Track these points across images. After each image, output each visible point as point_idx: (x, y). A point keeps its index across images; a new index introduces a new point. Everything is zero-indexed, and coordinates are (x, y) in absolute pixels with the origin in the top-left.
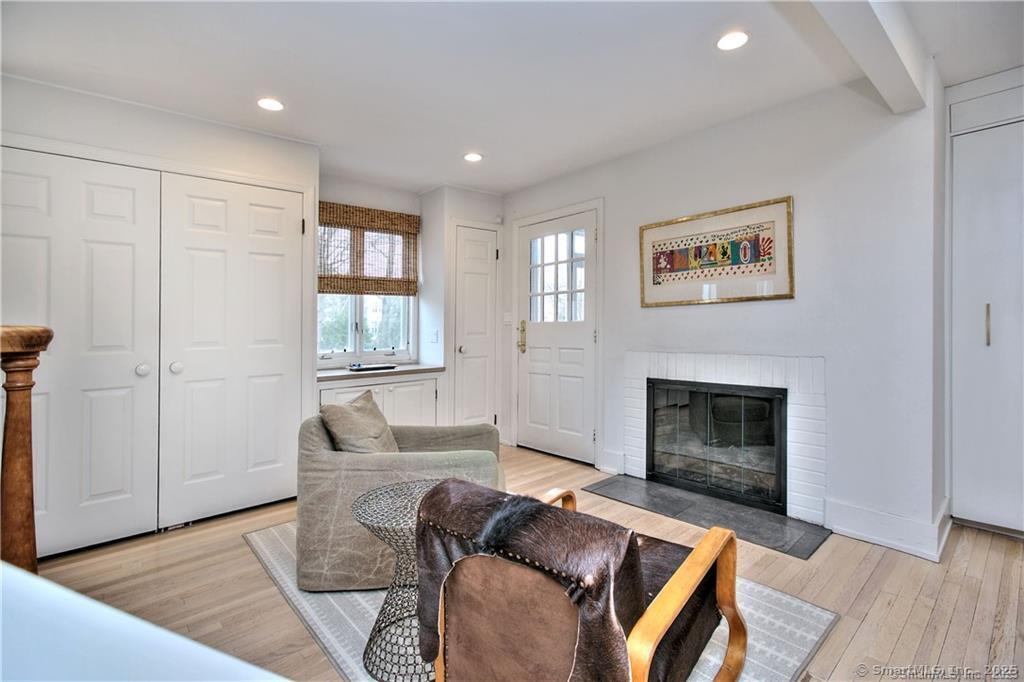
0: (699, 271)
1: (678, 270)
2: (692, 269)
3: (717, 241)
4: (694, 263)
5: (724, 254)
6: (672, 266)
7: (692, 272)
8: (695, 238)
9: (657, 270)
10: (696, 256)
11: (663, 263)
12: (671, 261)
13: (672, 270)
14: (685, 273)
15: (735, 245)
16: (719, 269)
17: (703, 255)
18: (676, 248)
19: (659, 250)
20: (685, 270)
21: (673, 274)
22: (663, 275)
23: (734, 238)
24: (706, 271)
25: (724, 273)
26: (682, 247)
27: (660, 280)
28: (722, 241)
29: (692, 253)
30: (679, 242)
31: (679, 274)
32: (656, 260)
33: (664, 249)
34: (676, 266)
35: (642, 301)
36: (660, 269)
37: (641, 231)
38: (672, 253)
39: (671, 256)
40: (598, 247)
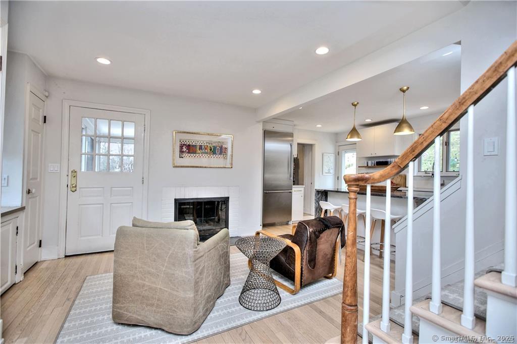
0: (201, 155)
2: (198, 153)
3: (208, 145)
4: (199, 151)
5: (211, 150)
6: (189, 151)
7: (197, 155)
8: (199, 142)
9: (181, 152)
10: (200, 149)
11: (184, 149)
12: (188, 149)
13: (189, 153)
14: (195, 155)
15: (215, 148)
16: (209, 155)
17: (202, 149)
18: (191, 144)
19: (183, 143)
20: (195, 153)
21: (189, 155)
22: (184, 154)
23: (214, 145)
24: (203, 155)
25: (210, 157)
26: (194, 144)
27: (183, 156)
28: (210, 145)
29: (198, 148)
30: (193, 142)
31: (192, 155)
32: (181, 147)
33: (185, 143)
34: (191, 152)
35: (173, 164)
36: (183, 152)
37: (174, 133)
38: (189, 145)
39: (189, 147)
40: (146, 135)
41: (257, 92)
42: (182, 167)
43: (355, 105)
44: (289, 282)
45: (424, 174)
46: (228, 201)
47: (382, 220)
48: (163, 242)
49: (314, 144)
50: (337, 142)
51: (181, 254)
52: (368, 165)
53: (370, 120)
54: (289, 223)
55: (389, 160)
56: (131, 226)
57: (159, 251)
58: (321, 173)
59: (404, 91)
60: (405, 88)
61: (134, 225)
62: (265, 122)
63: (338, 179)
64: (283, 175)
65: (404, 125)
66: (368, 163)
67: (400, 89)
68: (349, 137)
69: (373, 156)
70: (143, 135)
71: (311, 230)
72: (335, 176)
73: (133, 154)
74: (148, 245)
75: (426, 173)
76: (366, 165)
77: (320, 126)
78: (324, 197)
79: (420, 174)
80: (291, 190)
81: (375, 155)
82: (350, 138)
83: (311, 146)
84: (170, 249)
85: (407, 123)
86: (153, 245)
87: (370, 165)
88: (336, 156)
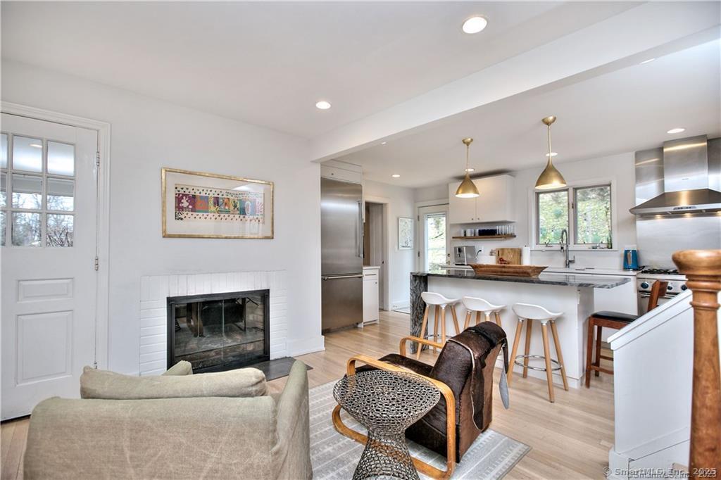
0: (217, 215)
1: (199, 212)
2: (211, 212)
3: (229, 196)
4: (213, 208)
5: (235, 206)
6: (194, 207)
7: (210, 215)
8: (213, 191)
9: (179, 208)
10: (215, 203)
11: (185, 203)
12: (188, 202)
13: (193, 210)
14: (205, 214)
15: (242, 202)
16: (232, 216)
17: (220, 204)
18: (197, 194)
19: (182, 192)
20: (206, 212)
21: (195, 214)
22: (185, 213)
23: (241, 197)
24: (222, 215)
26: (203, 194)
27: (182, 217)
28: (233, 198)
29: (211, 202)
30: (201, 191)
31: (200, 214)
32: (179, 199)
33: (187, 193)
34: (197, 208)
35: (164, 231)
36: (182, 208)
37: (163, 171)
38: (194, 197)
39: (193, 199)
40: (101, 171)
41: (323, 105)
42: (180, 236)
43: (468, 144)
44: (419, 450)
45: (543, 248)
46: (268, 296)
47: (528, 320)
48: (184, 441)
49: (386, 204)
50: (415, 202)
51: (241, 469)
52: (465, 235)
53: (472, 170)
54: (359, 326)
55: (497, 228)
56: (79, 396)
57: (172, 467)
58: (396, 247)
59: (548, 124)
60: (551, 118)
61: (86, 394)
62: (325, 164)
63: (419, 256)
64: (349, 250)
65: (553, 174)
66: (465, 232)
67: (543, 120)
68: (460, 191)
69: (474, 221)
70: (95, 171)
71: (476, 355)
72: (415, 252)
73: (72, 209)
74: (135, 454)
75: (547, 246)
76: (463, 235)
77: (398, 176)
78: (423, 285)
79: (539, 247)
80: (361, 273)
81: (478, 221)
82: (462, 193)
83: (381, 205)
84: (206, 458)
85: (556, 171)
86: (151, 451)
87: (468, 234)
88: (415, 222)
